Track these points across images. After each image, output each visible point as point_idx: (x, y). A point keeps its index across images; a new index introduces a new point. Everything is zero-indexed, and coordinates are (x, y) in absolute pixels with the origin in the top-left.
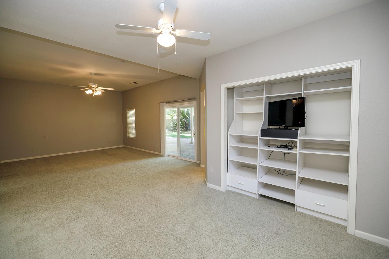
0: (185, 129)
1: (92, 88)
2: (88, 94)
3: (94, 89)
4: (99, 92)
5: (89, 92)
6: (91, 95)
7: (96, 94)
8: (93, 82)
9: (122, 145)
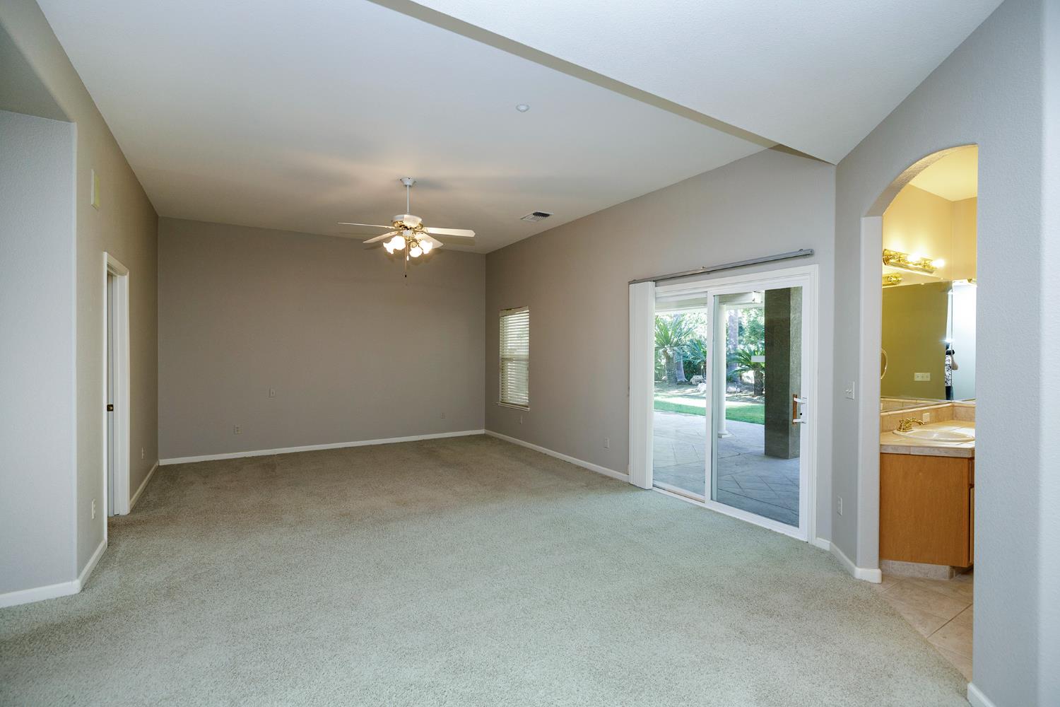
0: (665, 381)
1: (405, 232)
2: (392, 253)
3: (409, 233)
4: (425, 246)
5: (395, 244)
6: (400, 255)
7: (415, 253)
8: (408, 211)
9: (479, 428)
